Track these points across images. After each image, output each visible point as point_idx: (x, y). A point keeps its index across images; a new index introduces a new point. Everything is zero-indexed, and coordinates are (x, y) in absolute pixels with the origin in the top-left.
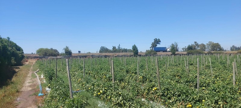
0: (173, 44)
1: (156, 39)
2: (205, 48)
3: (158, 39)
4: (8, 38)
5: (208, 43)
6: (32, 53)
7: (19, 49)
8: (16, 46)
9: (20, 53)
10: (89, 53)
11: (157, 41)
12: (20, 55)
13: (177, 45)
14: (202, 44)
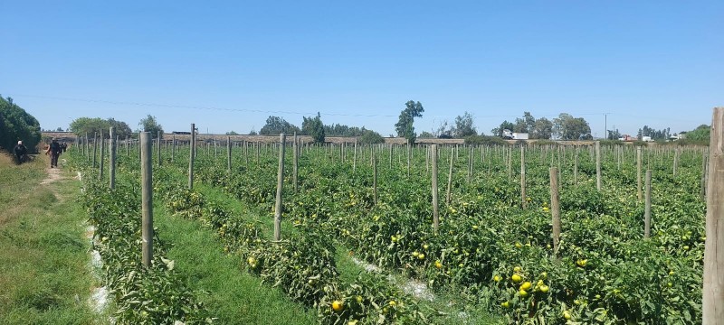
0: (459, 118)
1: (412, 102)
2: (550, 130)
3: (416, 102)
4: (9, 99)
5: (558, 117)
6: (60, 129)
7: (31, 121)
8: (24, 114)
9: (33, 130)
10: (233, 134)
11: (414, 110)
12: (34, 133)
13: (471, 121)
14: (542, 120)
